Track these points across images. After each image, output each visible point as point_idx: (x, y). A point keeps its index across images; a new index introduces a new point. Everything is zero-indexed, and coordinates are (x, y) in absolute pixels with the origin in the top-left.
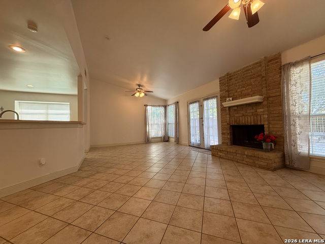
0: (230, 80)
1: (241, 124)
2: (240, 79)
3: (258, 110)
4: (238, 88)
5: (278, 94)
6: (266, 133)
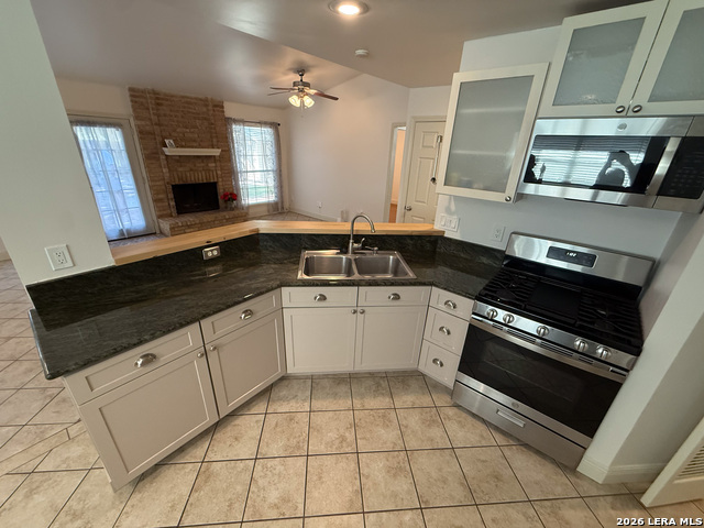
0: (158, 104)
2: (178, 111)
4: (178, 126)
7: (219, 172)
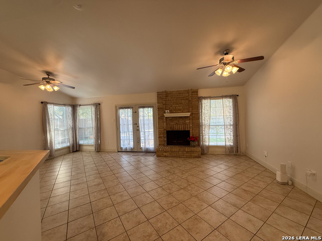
0: (166, 96)
1: (175, 130)
2: (174, 98)
3: (187, 121)
4: (173, 104)
5: (197, 113)
6: (191, 135)
7: (191, 125)
